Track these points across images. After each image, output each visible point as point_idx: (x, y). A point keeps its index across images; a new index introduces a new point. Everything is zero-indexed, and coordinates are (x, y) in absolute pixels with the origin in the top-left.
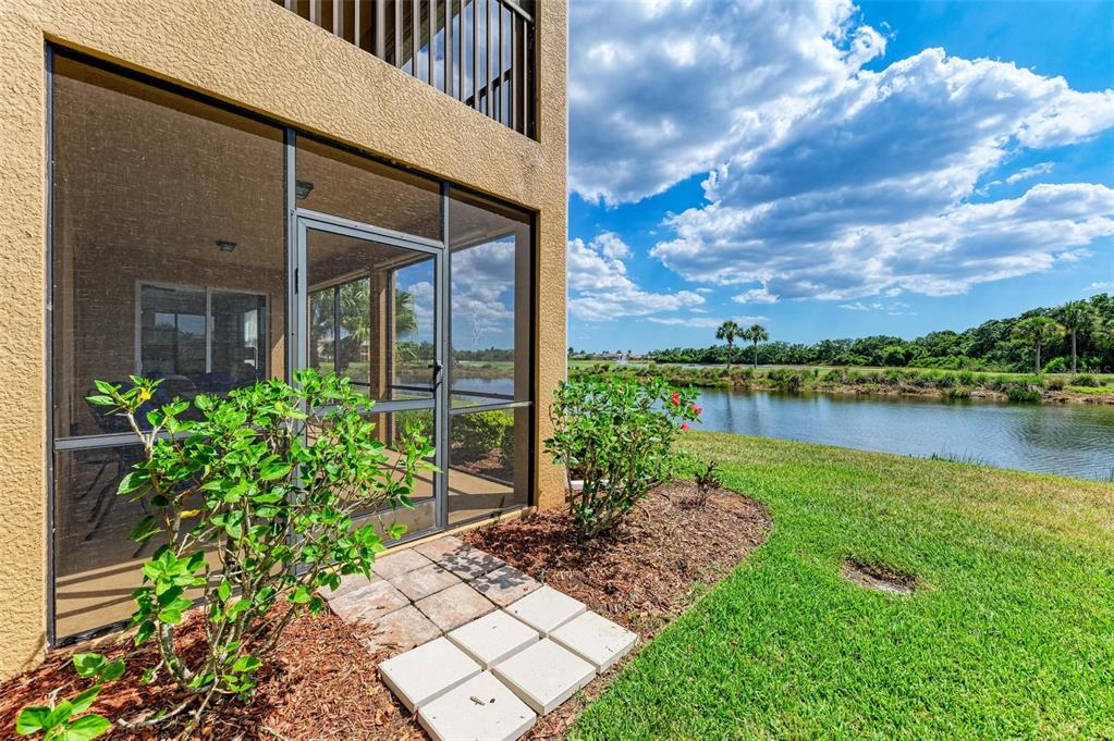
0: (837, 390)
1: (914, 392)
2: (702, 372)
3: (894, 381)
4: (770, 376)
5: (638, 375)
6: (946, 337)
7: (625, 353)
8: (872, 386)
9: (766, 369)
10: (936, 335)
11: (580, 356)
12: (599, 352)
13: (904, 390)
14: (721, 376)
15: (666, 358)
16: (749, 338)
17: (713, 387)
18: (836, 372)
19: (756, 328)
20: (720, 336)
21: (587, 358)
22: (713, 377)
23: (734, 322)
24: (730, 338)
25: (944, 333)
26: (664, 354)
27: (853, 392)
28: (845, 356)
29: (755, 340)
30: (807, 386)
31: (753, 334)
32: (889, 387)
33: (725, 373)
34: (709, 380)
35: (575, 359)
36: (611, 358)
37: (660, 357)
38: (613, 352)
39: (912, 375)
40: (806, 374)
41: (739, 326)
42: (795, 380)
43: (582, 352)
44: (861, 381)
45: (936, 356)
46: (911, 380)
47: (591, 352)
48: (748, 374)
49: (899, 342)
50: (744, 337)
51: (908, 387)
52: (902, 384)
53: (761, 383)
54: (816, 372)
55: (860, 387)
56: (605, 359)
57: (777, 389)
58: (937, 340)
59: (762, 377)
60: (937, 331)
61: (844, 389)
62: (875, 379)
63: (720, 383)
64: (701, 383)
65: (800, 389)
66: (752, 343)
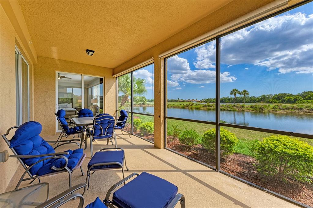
0: (278, 112)
1: (311, 113)
2: (226, 105)
3: (301, 109)
4: (251, 107)
5: (204, 106)
6: (310, 93)
7: (195, 99)
8: (293, 111)
9: (250, 105)
10: (306, 93)
11: (181, 101)
12: (187, 99)
13: (306, 112)
14: (233, 107)
15: (208, 101)
16: (242, 94)
17: (230, 110)
18: (277, 105)
19: (245, 91)
20: (231, 94)
21: (184, 101)
22: (230, 107)
23: (237, 89)
24: (235, 94)
25: (309, 92)
26: (207, 100)
27: (285, 112)
28: (271, 100)
29: (244, 95)
30: (266, 110)
31: (244, 93)
32: (299, 111)
33: (234, 106)
34: (229, 108)
35: (180, 102)
36: (190, 101)
37: (206, 101)
38: (191, 99)
39: (309, 107)
40: (266, 106)
41: (238, 91)
42: (261, 108)
43: (182, 99)
44: (288, 109)
45: (306, 100)
46: (308, 109)
47: (185, 99)
48: (243, 107)
49: (291, 95)
50: (240, 94)
51: (307, 111)
52: (305, 110)
53: (248, 109)
54: (269, 106)
55: (288, 111)
56: (189, 101)
57: (255, 111)
58: (306, 94)
59: (248, 107)
60: (306, 91)
61: (281, 111)
62: (293, 108)
63: (233, 109)
64: (226, 109)
65: (264, 111)
66: (243, 96)
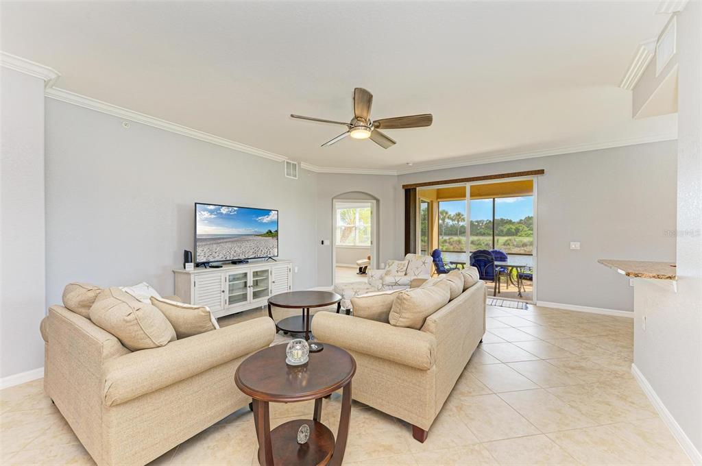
16: (455, 220)
19: (458, 214)
23: (446, 210)
28: (483, 231)
31: (457, 218)
41: (449, 213)
66: (456, 222)
